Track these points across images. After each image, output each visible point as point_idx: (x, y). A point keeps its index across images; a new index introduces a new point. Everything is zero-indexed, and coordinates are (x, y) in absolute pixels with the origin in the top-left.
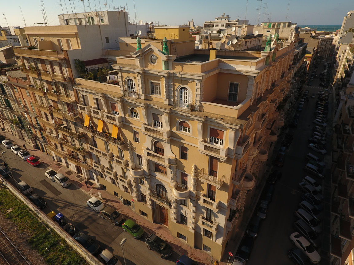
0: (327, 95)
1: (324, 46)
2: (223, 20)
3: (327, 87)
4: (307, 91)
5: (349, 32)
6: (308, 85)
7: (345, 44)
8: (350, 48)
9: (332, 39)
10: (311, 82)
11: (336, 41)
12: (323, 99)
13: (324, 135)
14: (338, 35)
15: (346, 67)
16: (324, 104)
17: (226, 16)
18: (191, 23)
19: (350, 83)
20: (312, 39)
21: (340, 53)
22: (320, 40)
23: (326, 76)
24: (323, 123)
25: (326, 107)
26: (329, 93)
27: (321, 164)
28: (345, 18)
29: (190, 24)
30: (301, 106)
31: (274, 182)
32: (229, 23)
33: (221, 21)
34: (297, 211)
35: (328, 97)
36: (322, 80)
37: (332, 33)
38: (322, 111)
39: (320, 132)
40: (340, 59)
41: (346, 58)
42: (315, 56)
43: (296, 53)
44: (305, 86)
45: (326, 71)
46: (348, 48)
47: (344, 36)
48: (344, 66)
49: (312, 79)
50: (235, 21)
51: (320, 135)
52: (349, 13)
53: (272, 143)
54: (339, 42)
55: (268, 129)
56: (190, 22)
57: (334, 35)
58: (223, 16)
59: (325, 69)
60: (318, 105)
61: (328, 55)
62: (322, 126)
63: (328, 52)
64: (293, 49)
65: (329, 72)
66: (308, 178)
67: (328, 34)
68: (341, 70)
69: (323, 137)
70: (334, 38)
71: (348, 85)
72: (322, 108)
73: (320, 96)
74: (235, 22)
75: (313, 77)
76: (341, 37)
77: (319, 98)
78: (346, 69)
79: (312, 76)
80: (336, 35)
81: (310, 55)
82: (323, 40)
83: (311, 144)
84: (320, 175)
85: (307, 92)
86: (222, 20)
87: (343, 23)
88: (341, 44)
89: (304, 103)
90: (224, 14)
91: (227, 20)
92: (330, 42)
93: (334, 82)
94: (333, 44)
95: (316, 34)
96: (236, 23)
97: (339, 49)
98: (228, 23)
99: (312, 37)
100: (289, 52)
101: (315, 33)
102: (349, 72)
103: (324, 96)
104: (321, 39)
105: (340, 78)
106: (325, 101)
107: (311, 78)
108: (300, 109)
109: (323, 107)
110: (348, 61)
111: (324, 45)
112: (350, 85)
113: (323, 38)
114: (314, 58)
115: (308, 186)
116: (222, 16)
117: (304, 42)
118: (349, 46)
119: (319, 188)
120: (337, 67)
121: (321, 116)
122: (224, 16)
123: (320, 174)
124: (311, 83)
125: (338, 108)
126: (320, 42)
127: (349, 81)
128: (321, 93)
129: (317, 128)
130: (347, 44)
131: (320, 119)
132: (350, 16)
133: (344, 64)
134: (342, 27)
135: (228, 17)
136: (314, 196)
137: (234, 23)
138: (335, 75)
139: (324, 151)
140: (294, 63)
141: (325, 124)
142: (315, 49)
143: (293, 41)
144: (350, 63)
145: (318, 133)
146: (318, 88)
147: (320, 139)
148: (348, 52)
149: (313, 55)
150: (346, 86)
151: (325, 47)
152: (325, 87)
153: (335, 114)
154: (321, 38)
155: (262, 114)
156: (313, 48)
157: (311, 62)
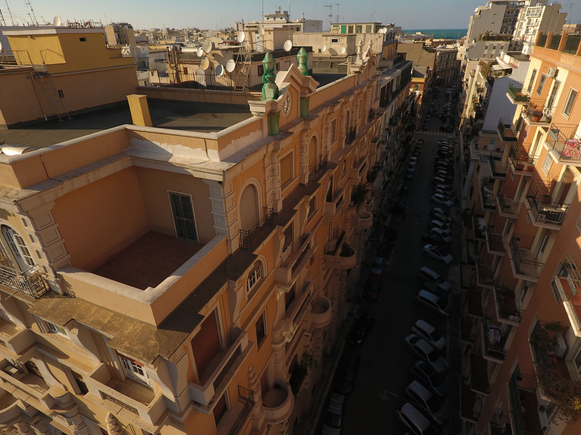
0: (451, 146)
1: (445, 63)
2: (278, 19)
3: (451, 132)
4: (420, 140)
5: (478, 40)
6: (423, 130)
7: (474, 59)
8: (481, 68)
9: (455, 52)
10: (427, 124)
11: (462, 54)
12: (445, 154)
13: (448, 224)
14: (464, 45)
15: (477, 100)
16: (446, 164)
17: (282, 13)
18: (239, 25)
19: (483, 129)
20: (426, 52)
21: (467, 75)
22: (438, 54)
23: (449, 114)
24: (446, 200)
25: (450, 169)
26: (455, 143)
27: (444, 286)
28: (472, 17)
29: (237, 26)
30: (411, 170)
31: (359, 342)
32: (288, 24)
33: (275, 22)
34: (400, 409)
35: (453, 150)
36: (443, 119)
37: (455, 42)
38: (444, 176)
39: (441, 220)
40: (467, 85)
41: (476, 84)
42: (431, 80)
43: (386, 84)
44: (417, 132)
45: (450, 103)
46: (478, 68)
47: (472, 47)
48: (474, 98)
49: (429, 119)
50: (297, 21)
51: (441, 224)
52: (477, 10)
53: (349, 271)
54: (465, 56)
55: (329, 253)
56: (237, 24)
57: (458, 45)
58: (278, 12)
59: (447, 101)
60: (438, 167)
61: (452, 77)
62: (445, 205)
63: (451, 72)
64: (370, 78)
65: (454, 105)
66: (420, 323)
67: (450, 43)
68: (469, 103)
69: (446, 229)
70: (459, 49)
71: (480, 133)
72: (445, 172)
73: (441, 149)
74: (298, 23)
75: (429, 116)
76: (468, 48)
77: (439, 153)
78: (476, 104)
79: (428, 113)
80: (462, 45)
81: (423, 80)
82: (442, 54)
83: (427, 247)
84: (442, 312)
85: (421, 142)
86: (276, 19)
87: (470, 26)
88: (468, 60)
89: (415, 163)
90: (280, 8)
91: (284, 19)
92: (454, 56)
93: (461, 124)
94: (457, 59)
95: (433, 43)
96: (301, 25)
97: (465, 68)
98: (286, 24)
99: (426, 50)
100: (360, 86)
101: (431, 42)
102: (481, 109)
103: (447, 148)
104: (440, 51)
105: (469, 118)
106: (448, 158)
107: (427, 117)
108: (410, 176)
109: (445, 169)
110: (479, 90)
111: (445, 60)
112: (483, 132)
113: (443, 49)
114: (430, 84)
115: (422, 345)
116: (276, 12)
117: (406, 60)
118: (479, 64)
119: (440, 343)
120: (464, 98)
121: (443, 187)
122: (280, 12)
123: (442, 309)
124: (427, 126)
125: (467, 175)
126: (439, 57)
127: (482, 125)
128: (443, 145)
129: (437, 212)
130: (477, 59)
131: (440, 193)
132: (479, 14)
133: (473, 95)
134: (468, 33)
135: (286, 15)
136: (431, 363)
137: (296, 24)
138: (462, 111)
139: (448, 258)
140: (384, 104)
141: (449, 203)
142: (431, 69)
143: (365, 63)
144: (482, 94)
145: (438, 222)
146: (438, 134)
147: (442, 234)
148: (479, 75)
149: (426, 80)
150: (477, 135)
151: (447, 64)
152: (449, 132)
153: (464, 183)
154: (441, 49)
155: (300, 237)
156: (426, 67)
157: (424, 91)
